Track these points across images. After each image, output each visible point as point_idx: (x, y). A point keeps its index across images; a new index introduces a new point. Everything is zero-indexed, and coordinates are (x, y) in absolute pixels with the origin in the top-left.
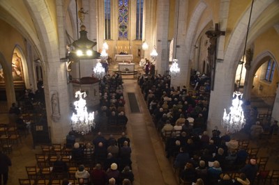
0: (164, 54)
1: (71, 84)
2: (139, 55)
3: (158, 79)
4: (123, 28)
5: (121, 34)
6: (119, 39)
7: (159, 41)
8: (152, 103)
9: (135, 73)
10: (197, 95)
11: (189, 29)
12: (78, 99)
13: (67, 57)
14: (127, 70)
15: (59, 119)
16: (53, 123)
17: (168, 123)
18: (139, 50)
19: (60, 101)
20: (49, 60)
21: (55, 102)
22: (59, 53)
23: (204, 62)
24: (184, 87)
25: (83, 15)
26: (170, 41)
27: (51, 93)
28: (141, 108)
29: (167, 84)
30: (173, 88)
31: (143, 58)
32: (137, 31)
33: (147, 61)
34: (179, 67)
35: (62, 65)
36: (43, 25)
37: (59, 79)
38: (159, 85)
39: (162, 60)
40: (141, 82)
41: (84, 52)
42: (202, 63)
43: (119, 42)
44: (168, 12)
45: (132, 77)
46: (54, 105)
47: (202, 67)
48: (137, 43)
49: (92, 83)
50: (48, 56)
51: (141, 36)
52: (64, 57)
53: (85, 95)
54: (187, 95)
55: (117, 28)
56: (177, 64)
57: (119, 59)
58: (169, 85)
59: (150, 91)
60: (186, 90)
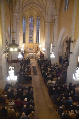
0: (48, 49)
1: (8, 63)
2: (38, 50)
3: (45, 60)
4: (31, 38)
5: (30, 40)
6: (29, 43)
7: (46, 44)
8: (43, 71)
9: (36, 57)
12: (10, 70)
14: (32, 56)
15: (2, 78)
18: (38, 48)
19: (3, 70)
22: (3, 49)
24: (57, 64)
26: (51, 44)
32: (37, 40)
33: (41, 52)
35: (4, 55)
37: (3, 61)
38: (46, 63)
39: (47, 52)
40: (38, 62)
41: (14, 49)
42: (64, 53)
43: (29, 44)
44: (50, 32)
45: (34, 59)
47: (64, 55)
48: (37, 44)
51: (38, 42)
52: (5, 51)
53: (14, 68)
54: (58, 67)
55: (28, 38)
56: (54, 54)
57: (29, 51)
58: (50, 63)
59: (42, 65)
60: (57, 65)
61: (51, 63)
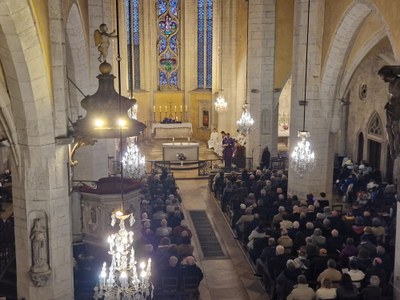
0: (268, 118)
1: (77, 195)
2: (206, 124)
3: (257, 177)
4: (169, 64)
5: (162, 76)
6: (159, 89)
7: (254, 91)
9: (202, 164)
10: (355, 213)
11: (329, 63)
13: (70, 133)
14: (182, 158)
15: (46, 278)
16: (32, 289)
17: (303, 282)
18: (206, 113)
20: (30, 141)
21: (41, 237)
22: (54, 124)
23: (361, 136)
24: (323, 195)
25: (105, 38)
26: (278, 90)
27: (32, 217)
28: (226, 249)
29: (279, 190)
30: (295, 198)
31: (216, 130)
32: (200, 71)
34: (312, 149)
35: (60, 152)
36: (23, 62)
37: (52, 185)
38: (263, 191)
39: (262, 134)
41: (112, 122)
42: (354, 138)
43: (159, 95)
44: (272, 27)
45: (195, 173)
46: (37, 245)
47: (355, 148)
48: (201, 96)
49: (126, 192)
50: (30, 130)
51: (209, 82)
52: (64, 132)
53: (132, 221)
54: (334, 213)
55: (154, 63)
56: (308, 144)
57: (160, 134)
58: (285, 192)
59: (243, 206)
60: (324, 203)
61: (290, 194)
